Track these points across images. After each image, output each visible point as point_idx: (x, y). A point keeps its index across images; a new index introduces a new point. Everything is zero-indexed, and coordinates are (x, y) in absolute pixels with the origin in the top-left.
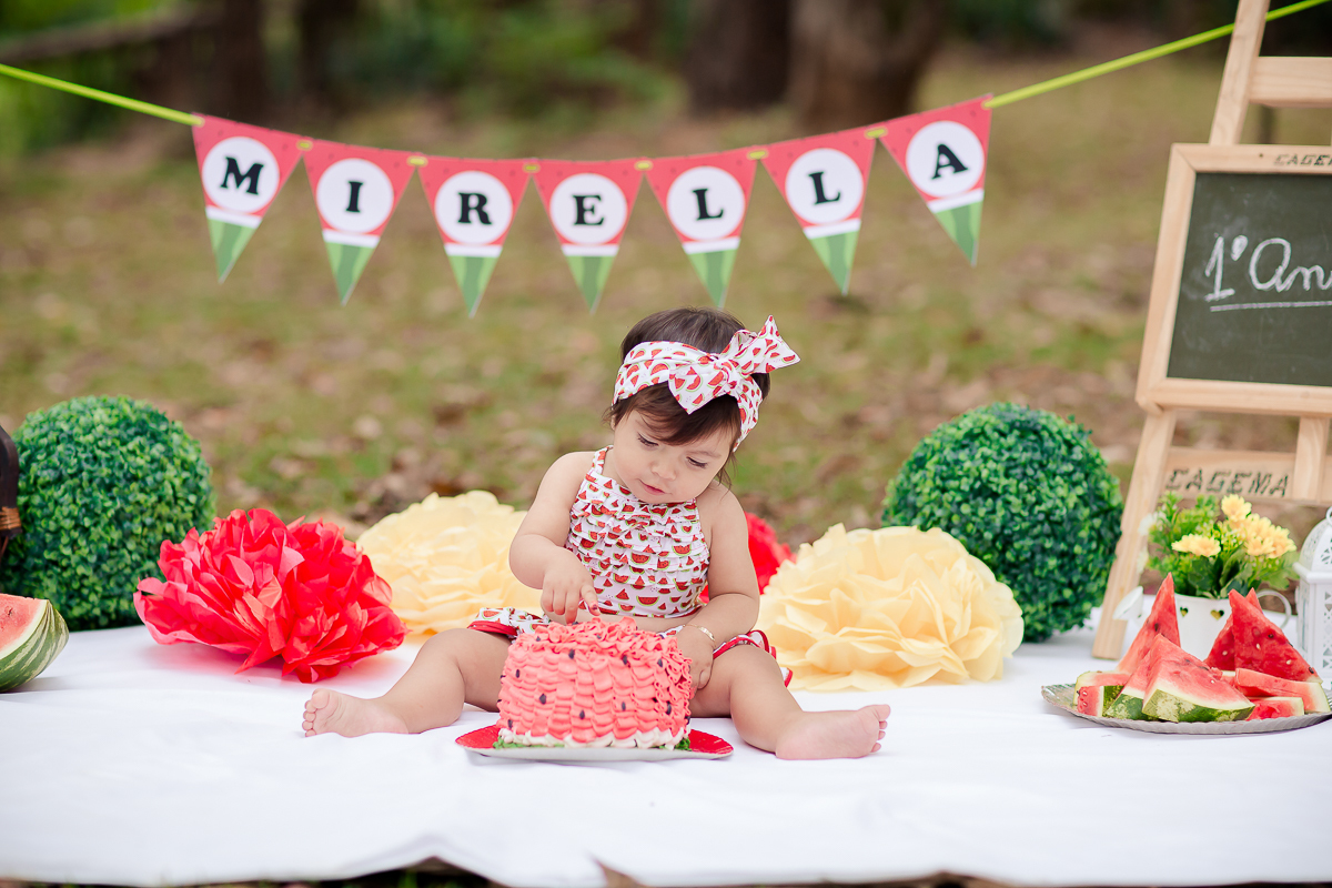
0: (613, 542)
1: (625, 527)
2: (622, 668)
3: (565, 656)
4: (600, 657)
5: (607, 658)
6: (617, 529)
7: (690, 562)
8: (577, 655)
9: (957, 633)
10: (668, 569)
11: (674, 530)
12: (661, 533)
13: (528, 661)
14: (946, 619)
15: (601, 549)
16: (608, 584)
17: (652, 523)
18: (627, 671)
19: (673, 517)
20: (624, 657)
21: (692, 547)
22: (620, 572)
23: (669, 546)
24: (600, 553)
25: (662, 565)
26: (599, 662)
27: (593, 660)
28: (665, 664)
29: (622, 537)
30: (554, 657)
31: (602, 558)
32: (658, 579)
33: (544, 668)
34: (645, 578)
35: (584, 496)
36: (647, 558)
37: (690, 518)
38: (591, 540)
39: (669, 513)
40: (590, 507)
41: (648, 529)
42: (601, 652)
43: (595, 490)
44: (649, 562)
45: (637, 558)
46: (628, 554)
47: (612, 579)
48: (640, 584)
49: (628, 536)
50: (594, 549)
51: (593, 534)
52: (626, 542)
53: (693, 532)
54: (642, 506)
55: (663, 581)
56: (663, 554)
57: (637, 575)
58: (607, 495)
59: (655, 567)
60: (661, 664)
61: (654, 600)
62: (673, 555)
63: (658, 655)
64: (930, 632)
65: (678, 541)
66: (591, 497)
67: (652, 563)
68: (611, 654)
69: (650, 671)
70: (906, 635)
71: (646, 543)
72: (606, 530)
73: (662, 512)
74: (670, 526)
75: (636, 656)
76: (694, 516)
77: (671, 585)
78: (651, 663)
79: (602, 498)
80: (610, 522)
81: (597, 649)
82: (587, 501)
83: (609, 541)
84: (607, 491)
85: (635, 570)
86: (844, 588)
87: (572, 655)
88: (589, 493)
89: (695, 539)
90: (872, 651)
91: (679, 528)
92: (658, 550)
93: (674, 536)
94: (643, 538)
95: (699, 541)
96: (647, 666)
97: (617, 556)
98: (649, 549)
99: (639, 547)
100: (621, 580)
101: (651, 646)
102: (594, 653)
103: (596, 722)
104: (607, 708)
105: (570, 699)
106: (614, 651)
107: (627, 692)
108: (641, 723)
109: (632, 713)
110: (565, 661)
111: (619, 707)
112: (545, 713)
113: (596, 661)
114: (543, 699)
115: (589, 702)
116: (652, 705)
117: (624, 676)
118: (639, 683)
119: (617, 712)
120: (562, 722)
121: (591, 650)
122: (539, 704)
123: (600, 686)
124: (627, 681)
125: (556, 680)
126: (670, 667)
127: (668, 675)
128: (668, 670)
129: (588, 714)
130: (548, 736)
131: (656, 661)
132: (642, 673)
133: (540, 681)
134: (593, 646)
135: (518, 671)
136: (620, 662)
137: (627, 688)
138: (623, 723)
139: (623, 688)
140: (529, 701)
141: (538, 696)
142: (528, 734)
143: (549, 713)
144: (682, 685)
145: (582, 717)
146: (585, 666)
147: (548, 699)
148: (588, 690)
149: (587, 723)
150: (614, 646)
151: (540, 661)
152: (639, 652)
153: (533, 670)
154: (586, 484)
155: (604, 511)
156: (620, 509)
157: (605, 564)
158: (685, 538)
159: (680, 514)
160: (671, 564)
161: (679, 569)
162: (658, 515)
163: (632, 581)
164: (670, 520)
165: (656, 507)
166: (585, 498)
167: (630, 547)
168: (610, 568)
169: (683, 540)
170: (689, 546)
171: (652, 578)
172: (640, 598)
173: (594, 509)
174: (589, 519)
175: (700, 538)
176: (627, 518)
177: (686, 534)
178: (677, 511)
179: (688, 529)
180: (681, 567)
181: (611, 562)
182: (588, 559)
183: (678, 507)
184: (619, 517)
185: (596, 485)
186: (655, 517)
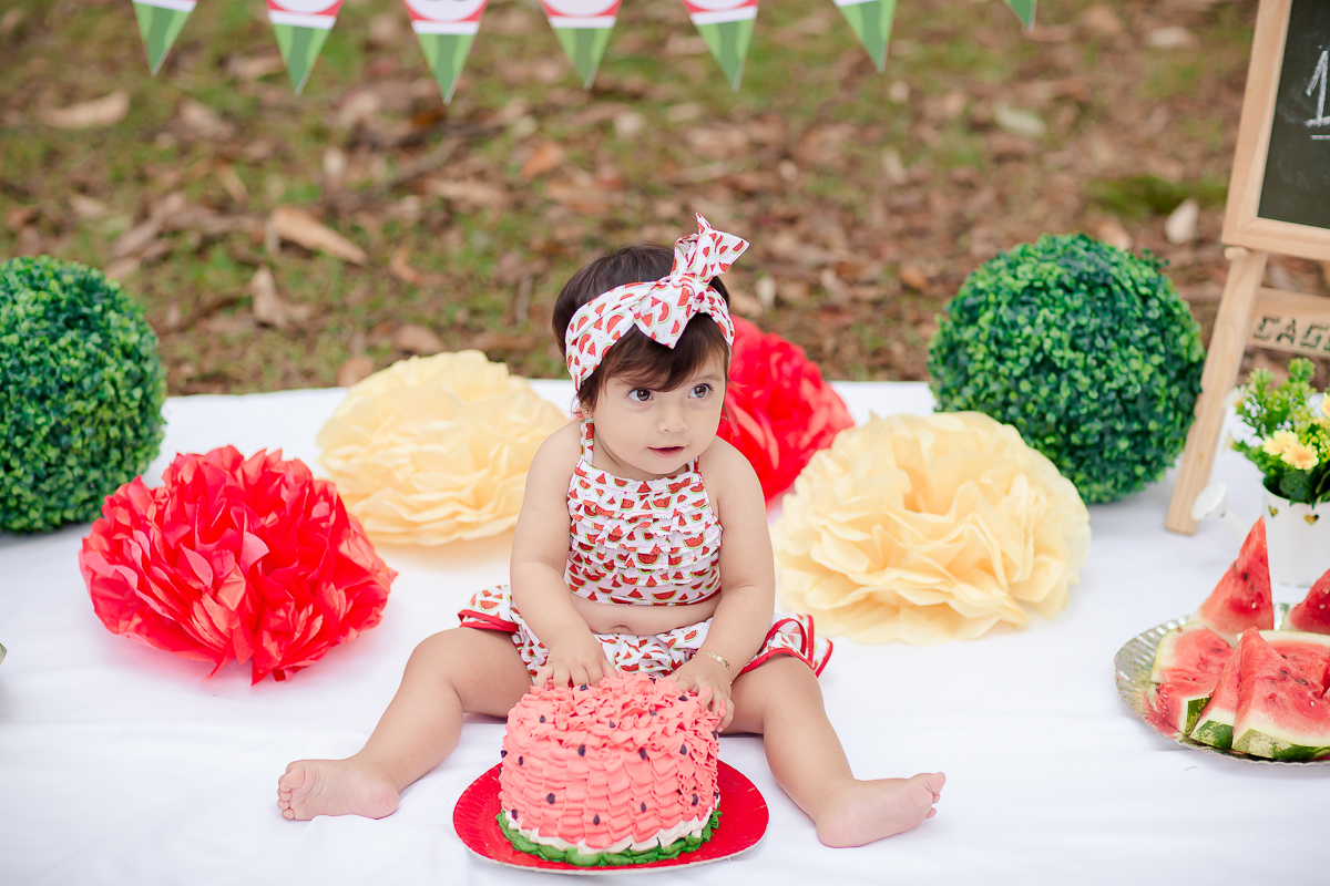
0: (615, 545)
1: (626, 529)
2: (640, 763)
3: (574, 752)
4: (615, 753)
5: (623, 755)
6: (618, 530)
7: (706, 550)
8: (588, 752)
10: (682, 564)
11: (682, 522)
12: (668, 529)
13: (530, 750)
15: (602, 553)
16: (616, 584)
17: (655, 520)
18: (646, 765)
19: (680, 507)
20: (642, 751)
21: (705, 536)
22: (628, 575)
24: (600, 556)
25: (672, 562)
26: (614, 761)
27: (607, 759)
28: (689, 749)
29: (624, 541)
30: (561, 751)
31: (606, 561)
32: (671, 575)
33: (551, 763)
34: (656, 578)
35: (574, 495)
36: (656, 557)
37: (699, 503)
38: (590, 544)
39: (674, 504)
40: (583, 507)
41: (653, 528)
42: (616, 747)
43: (587, 486)
44: (659, 561)
45: (644, 558)
46: (633, 556)
47: (619, 579)
49: (631, 536)
50: (594, 552)
51: (592, 538)
53: (703, 520)
54: (642, 498)
55: (678, 576)
56: (674, 550)
57: (647, 575)
58: (601, 493)
59: (666, 565)
60: (683, 751)
61: (672, 594)
62: (684, 550)
63: (681, 737)
65: (689, 533)
66: (585, 495)
67: (662, 564)
68: (627, 749)
69: (673, 763)
72: (603, 535)
73: (665, 503)
74: (676, 518)
75: (656, 748)
76: (702, 501)
77: (687, 577)
78: (672, 753)
79: (594, 498)
80: (609, 524)
81: (611, 744)
82: (579, 501)
83: (608, 544)
84: (601, 487)
85: (644, 570)
87: (582, 751)
88: (580, 491)
89: (707, 526)
91: (688, 519)
92: (667, 548)
93: (683, 529)
94: (648, 536)
95: (713, 526)
96: (668, 755)
97: (622, 559)
98: (657, 549)
99: (646, 548)
100: (633, 581)
101: (672, 727)
102: (606, 749)
103: (612, 827)
104: (624, 810)
105: (582, 801)
106: (630, 745)
107: (647, 789)
108: (664, 821)
109: (654, 812)
110: (575, 759)
111: (638, 809)
112: (553, 813)
113: (610, 761)
114: (551, 799)
115: (604, 805)
116: (676, 797)
117: (643, 773)
118: (660, 779)
119: (637, 815)
120: (574, 827)
121: (605, 745)
122: (547, 804)
123: (615, 788)
124: (647, 778)
125: (564, 777)
126: (695, 750)
127: (693, 759)
128: (693, 754)
129: (603, 818)
130: (558, 839)
131: (679, 749)
132: (664, 766)
133: (547, 779)
134: (605, 741)
135: (521, 758)
136: (638, 757)
137: (646, 785)
138: (643, 826)
139: (642, 786)
140: (535, 796)
141: (545, 795)
142: (536, 831)
143: (558, 814)
144: (710, 764)
145: (597, 821)
146: (597, 764)
147: (556, 799)
148: (603, 792)
149: (601, 828)
150: (630, 739)
151: (546, 754)
152: (660, 741)
153: (538, 763)
154: (576, 479)
155: (599, 511)
156: (616, 507)
157: (610, 566)
158: (695, 528)
159: (686, 501)
160: (683, 558)
161: (692, 560)
162: (661, 510)
163: (642, 582)
164: (676, 513)
165: (658, 498)
166: (576, 497)
167: (634, 549)
168: (615, 571)
169: (693, 531)
170: (701, 535)
171: (665, 577)
172: (655, 595)
173: (587, 509)
174: (583, 521)
175: (713, 522)
176: (627, 517)
177: (698, 523)
178: (682, 498)
179: (699, 517)
180: (695, 559)
181: (615, 564)
182: (588, 561)
183: (685, 491)
184: (616, 515)
185: (587, 481)
186: (657, 512)
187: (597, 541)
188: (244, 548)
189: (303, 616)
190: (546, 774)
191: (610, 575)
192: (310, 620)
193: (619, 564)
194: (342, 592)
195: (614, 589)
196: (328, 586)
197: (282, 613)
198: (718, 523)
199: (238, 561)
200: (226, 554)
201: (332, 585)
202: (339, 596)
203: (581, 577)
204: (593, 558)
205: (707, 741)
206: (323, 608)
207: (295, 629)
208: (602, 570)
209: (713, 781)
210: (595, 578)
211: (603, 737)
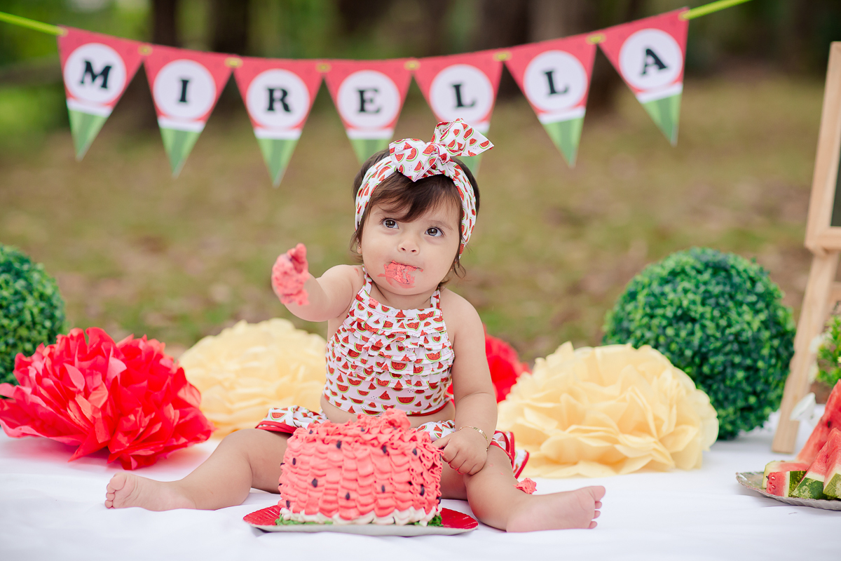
0: (376, 353)
1: (385, 342)
2: (382, 456)
3: (333, 446)
4: (363, 447)
5: (369, 448)
6: (379, 342)
7: (440, 366)
8: (343, 446)
10: (423, 373)
11: (426, 341)
12: (416, 344)
13: (302, 451)
14: (656, 419)
15: (365, 359)
16: (372, 387)
17: (408, 337)
18: (386, 459)
19: (426, 329)
20: (383, 447)
21: (442, 354)
22: (382, 378)
23: (422, 355)
24: (364, 362)
25: (417, 370)
26: (362, 452)
27: (357, 450)
28: (419, 453)
29: (383, 350)
30: (324, 447)
31: (367, 366)
32: (414, 382)
33: (316, 456)
34: (403, 382)
35: (352, 313)
36: (405, 365)
37: (440, 329)
38: (356, 351)
39: (421, 327)
40: (356, 323)
42: (364, 443)
44: (406, 368)
45: (396, 365)
46: (388, 363)
47: (375, 382)
48: (398, 387)
49: (388, 348)
50: (359, 358)
51: (359, 347)
52: (386, 353)
53: (442, 341)
54: (399, 321)
55: (418, 384)
56: (418, 361)
57: (396, 379)
58: (370, 314)
59: (412, 373)
60: (415, 453)
61: (411, 399)
62: (426, 361)
63: (413, 445)
64: (642, 429)
65: (430, 350)
66: (360, 315)
67: (409, 370)
68: (373, 445)
69: (406, 459)
70: (623, 431)
71: (403, 353)
72: (368, 345)
73: (416, 326)
74: (423, 338)
75: (394, 446)
76: (442, 328)
77: (425, 387)
78: (406, 452)
81: (361, 441)
82: (355, 318)
83: (371, 352)
84: (371, 310)
85: (394, 375)
86: (572, 393)
87: (339, 445)
88: (357, 311)
89: (444, 347)
90: (595, 444)
91: (430, 339)
92: (413, 358)
93: (426, 346)
94: (401, 349)
95: (447, 348)
96: (404, 454)
97: (379, 364)
98: (406, 358)
99: (398, 357)
100: (385, 383)
101: (407, 438)
102: (358, 444)
103: (359, 502)
104: (369, 490)
105: (337, 483)
106: (375, 442)
107: (386, 476)
108: (399, 503)
109: (391, 495)
110: (333, 451)
111: (379, 489)
112: (316, 494)
113: (360, 451)
114: (315, 484)
115: (353, 485)
116: (408, 487)
117: (384, 463)
118: (397, 469)
119: (378, 493)
120: (331, 502)
121: (356, 442)
122: (311, 487)
123: (363, 471)
124: (387, 468)
125: (325, 466)
126: (423, 455)
127: (422, 462)
128: (422, 458)
129: (353, 495)
130: (319, 514)
131: (412, 450)
132: (399, 460)
133: (313, 468)
134: (356, 439)
135: (294, 460)
136: (381, 452)
137: (386, 473)
138: (383, 503)
139: (383, 473)
140: (304, 485)
141: (310, 481)
142: (303, 513)
143: (320, 495)
144: (434, 471)
145: (348, 498)
146: (351, 455)
147: (319, 483)
148: (353, 475)
149: (351, 504)
150: (376, 438)
151: (312, 451)
152: (397, 443)
153: (306, 458)
154: (355, 303)
155: (368, 328)
156: (380, 326)
158: (435, 347)
159: (430, 326)
160: (424, 369)
161: (431, 373)
162: (413, 330)
163: (392, 385)
164: (423, 333)
165: (410, 322)
166: (353, 315)
167: (390, 357)
168: (373, 375)
169: (433, 348)
170: (439, 353)
171: (409, 382)
172: (399, 398)
173: (359, 325)
174: (355, 333)
175: (448, 346)
176: (387, 334)
177: (437, 343)
178: (427, 324)
179: (438, 339)
180: (433, 370)
181: (374, 369)
182: (354, 367)
183: (429, 320)
184: (380, 332)
185: (363, 305)
186: (410, 331)
187: (363, 349)
188: (109, 369)
189: (147, 420)
190: (312, 464)
191: (369, 378)
192: (152, 423)
193: (376, 369)
194: (178, 412)
195: (371, 391)
196: (167, 405)
197: (132, 417)
198: (452, 347)
199: (104, 379)
200: (97, 374)
201: (170, 405)
202: (175, 413)
203: (346, 383)
204: (359, 363)
205: (432, 453)
206: (161, 417)
207: (140, 426)
208: (363, 374)
209: (437, 487)
210: (357, 383)
211: (355, 436)
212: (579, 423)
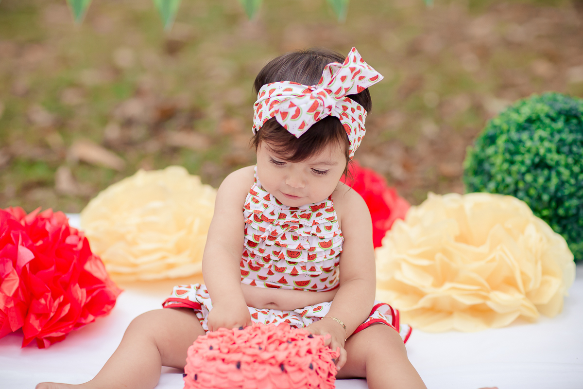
0: (272, 243)
1: (280, 231)
2: (280, 375)
3: (233, 367)
4: (262, 367)
5: (268, 368)
6: (274, 233)
7: (332, 252)
8: (243, 366)
9: (531, 286)
10: (316, 260)
11: (318, 230)
12: (309, 233)
13: (203, 369)
14: (522, 273)
15: (263, 248)
16: (270, 273)
17: (301, 226)
18: (284, 376)
19: (318, 220)
20: (281, 365)
21: (333, 242)
22: (279, 265)
23: (315, 243)
24: (261, 251)
25: (311, 258)
26: (262, 372)
27: (256, 370)
28: (315, 366)
29: (279, 239)
30: (224, 367)
31: (265, 255)
32: (308, 268)
33: (217, 376)
34: (298, 268)
35: (248, 207)
36: (299, 253)
37: (331, 219)
38: (255, 241)
39: (314, 217)
40: (253, 215)
41: (299, 232)
42: (263, 362)
43: (257, 202)
44: (301, 256)
45: (292, 254)
46: (284, 252)
47: (273, 269)
48: (294, 273)
49: (284, 237)
50: (257, 248)
51: (257, 237)
52: (282, 242)
53: (333, 230)
54: (292, 213)
55: (313, 269)
56: (312, 249)
57: (292, 266)
58: (266, 206)
59: (306, 260)
60: (311, 367)
61: (307, 283)
62: (319, 249)
63: (309, 358)
64: (510, 283)
65: (322, 238)
66: (254, 207)
67: (303, 258)
68: (271, 364)
69: (303, 375)
70: (495, 288)
71: (297, 243)
72: (266, 234)
73: (308, 217)
74: (315, 227)
75: (292, 363)
76: (333, 218)
77: (319, 271)
78: (303, 368)
79: (262, 209)
80: (269, 228)
81: (259, 360)
82: (251, 211)
83: (268, 242)
84: (266, 202)
85: (290, 262)
86: (445, 252)
87: (239, 365)
88: (252, 204)
89: (335, 235)
90: (469, 301)
91: (322, 228)
92: (307, 247)
93: (319, 235)
94: (295, 238)
95: (338, 236)
96: (301, 370)
97: (276, 253)
98: (300, 247)
99: (293, 246)
100: (282, 270)
101: (303, 351)
102: (256, 363)
106: (273, 361)
110: (233, 371)
113: (259, 372)
117: (282, 381)
118: (294, 386)
121: (255, 361)
124: (284, 386)
125: (226, 385)
126: (319, 368)
127: (318, 374)
128: (319, 371)
131: (308, 365)
132: (297, 377)
133: (215, 387)
134: (255, 358)
135: (196, 375)
136: (278, 370)
144: (330, 379)
146: (250, 375)
150: (273, 357)
151: (213, 370)
152: (295, 359)
153: (207, 377)
154: (250, 197)
155: (264, 219)
156: (276, 217)
157: (267, 259)
158: (327, 235)
159: (322, 216)
160: (318, 256)
161: (324, 259)
162: (306, 220)
163: (289, 271)
164: (315, 223)
165: (303, 213)
167: (285, 246)
168: (271, 262)
169: (326, 237)
170: (330, 241)
171: (304, 268)
172: (296, 282)
173: (256, 217)
174: (252, 225)
175: (338, 233)
176: (281, 224)
177: (328, 232)
178: (319, 215)
179: (329, 228)
180: (325, 257)
181: (271, 257)
182: (253, 255)
183: (321, 211)
184: (275, 223)
185: (257, 198)
186: (303, 221)
187: (260, 240)
188: (19, 257)
190: (213, 383)
192: (61, 306)
193: (274, 258)
195: (269, 276)
197: (43, 301)
198: (341, 235)
199: (15, 266)
200: (7, 261)
203: (246, 268)
204: (256, 252)
205: (327, 362)
207: (50, 310)
208: (262, 262)
210: (256, 269)
211: (253, 356)
212: (452, 280)
